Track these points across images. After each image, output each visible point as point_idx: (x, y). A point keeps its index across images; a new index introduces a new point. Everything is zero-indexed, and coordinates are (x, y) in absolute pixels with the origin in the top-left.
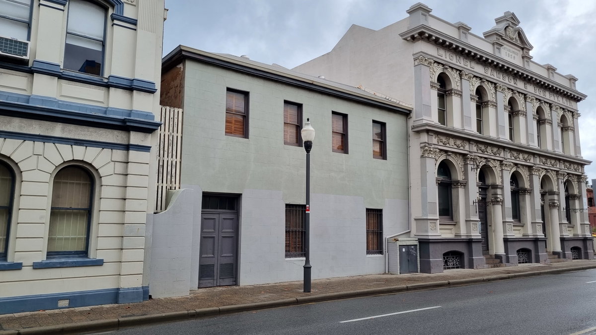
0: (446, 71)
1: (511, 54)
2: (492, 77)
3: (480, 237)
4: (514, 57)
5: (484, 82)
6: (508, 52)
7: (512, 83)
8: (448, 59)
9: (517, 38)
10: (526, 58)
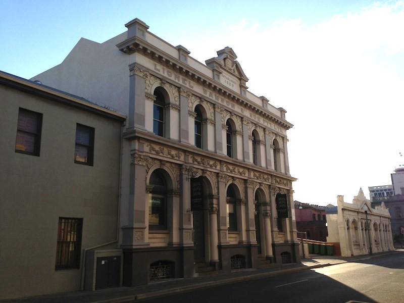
0: (163, 86)
1: (229, 82)
2: (211, 98)
3: (193, 245)
4: (233, 85)
5: (203, 101)
6: (227, 80)
7: (230, 107)
8: (166, 75)
9: (235, 70)
10: (243, 87)
